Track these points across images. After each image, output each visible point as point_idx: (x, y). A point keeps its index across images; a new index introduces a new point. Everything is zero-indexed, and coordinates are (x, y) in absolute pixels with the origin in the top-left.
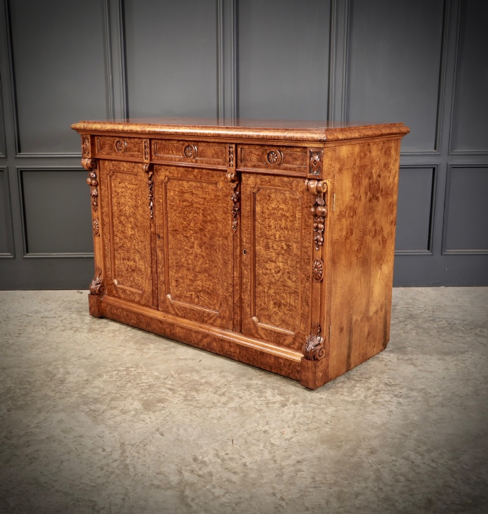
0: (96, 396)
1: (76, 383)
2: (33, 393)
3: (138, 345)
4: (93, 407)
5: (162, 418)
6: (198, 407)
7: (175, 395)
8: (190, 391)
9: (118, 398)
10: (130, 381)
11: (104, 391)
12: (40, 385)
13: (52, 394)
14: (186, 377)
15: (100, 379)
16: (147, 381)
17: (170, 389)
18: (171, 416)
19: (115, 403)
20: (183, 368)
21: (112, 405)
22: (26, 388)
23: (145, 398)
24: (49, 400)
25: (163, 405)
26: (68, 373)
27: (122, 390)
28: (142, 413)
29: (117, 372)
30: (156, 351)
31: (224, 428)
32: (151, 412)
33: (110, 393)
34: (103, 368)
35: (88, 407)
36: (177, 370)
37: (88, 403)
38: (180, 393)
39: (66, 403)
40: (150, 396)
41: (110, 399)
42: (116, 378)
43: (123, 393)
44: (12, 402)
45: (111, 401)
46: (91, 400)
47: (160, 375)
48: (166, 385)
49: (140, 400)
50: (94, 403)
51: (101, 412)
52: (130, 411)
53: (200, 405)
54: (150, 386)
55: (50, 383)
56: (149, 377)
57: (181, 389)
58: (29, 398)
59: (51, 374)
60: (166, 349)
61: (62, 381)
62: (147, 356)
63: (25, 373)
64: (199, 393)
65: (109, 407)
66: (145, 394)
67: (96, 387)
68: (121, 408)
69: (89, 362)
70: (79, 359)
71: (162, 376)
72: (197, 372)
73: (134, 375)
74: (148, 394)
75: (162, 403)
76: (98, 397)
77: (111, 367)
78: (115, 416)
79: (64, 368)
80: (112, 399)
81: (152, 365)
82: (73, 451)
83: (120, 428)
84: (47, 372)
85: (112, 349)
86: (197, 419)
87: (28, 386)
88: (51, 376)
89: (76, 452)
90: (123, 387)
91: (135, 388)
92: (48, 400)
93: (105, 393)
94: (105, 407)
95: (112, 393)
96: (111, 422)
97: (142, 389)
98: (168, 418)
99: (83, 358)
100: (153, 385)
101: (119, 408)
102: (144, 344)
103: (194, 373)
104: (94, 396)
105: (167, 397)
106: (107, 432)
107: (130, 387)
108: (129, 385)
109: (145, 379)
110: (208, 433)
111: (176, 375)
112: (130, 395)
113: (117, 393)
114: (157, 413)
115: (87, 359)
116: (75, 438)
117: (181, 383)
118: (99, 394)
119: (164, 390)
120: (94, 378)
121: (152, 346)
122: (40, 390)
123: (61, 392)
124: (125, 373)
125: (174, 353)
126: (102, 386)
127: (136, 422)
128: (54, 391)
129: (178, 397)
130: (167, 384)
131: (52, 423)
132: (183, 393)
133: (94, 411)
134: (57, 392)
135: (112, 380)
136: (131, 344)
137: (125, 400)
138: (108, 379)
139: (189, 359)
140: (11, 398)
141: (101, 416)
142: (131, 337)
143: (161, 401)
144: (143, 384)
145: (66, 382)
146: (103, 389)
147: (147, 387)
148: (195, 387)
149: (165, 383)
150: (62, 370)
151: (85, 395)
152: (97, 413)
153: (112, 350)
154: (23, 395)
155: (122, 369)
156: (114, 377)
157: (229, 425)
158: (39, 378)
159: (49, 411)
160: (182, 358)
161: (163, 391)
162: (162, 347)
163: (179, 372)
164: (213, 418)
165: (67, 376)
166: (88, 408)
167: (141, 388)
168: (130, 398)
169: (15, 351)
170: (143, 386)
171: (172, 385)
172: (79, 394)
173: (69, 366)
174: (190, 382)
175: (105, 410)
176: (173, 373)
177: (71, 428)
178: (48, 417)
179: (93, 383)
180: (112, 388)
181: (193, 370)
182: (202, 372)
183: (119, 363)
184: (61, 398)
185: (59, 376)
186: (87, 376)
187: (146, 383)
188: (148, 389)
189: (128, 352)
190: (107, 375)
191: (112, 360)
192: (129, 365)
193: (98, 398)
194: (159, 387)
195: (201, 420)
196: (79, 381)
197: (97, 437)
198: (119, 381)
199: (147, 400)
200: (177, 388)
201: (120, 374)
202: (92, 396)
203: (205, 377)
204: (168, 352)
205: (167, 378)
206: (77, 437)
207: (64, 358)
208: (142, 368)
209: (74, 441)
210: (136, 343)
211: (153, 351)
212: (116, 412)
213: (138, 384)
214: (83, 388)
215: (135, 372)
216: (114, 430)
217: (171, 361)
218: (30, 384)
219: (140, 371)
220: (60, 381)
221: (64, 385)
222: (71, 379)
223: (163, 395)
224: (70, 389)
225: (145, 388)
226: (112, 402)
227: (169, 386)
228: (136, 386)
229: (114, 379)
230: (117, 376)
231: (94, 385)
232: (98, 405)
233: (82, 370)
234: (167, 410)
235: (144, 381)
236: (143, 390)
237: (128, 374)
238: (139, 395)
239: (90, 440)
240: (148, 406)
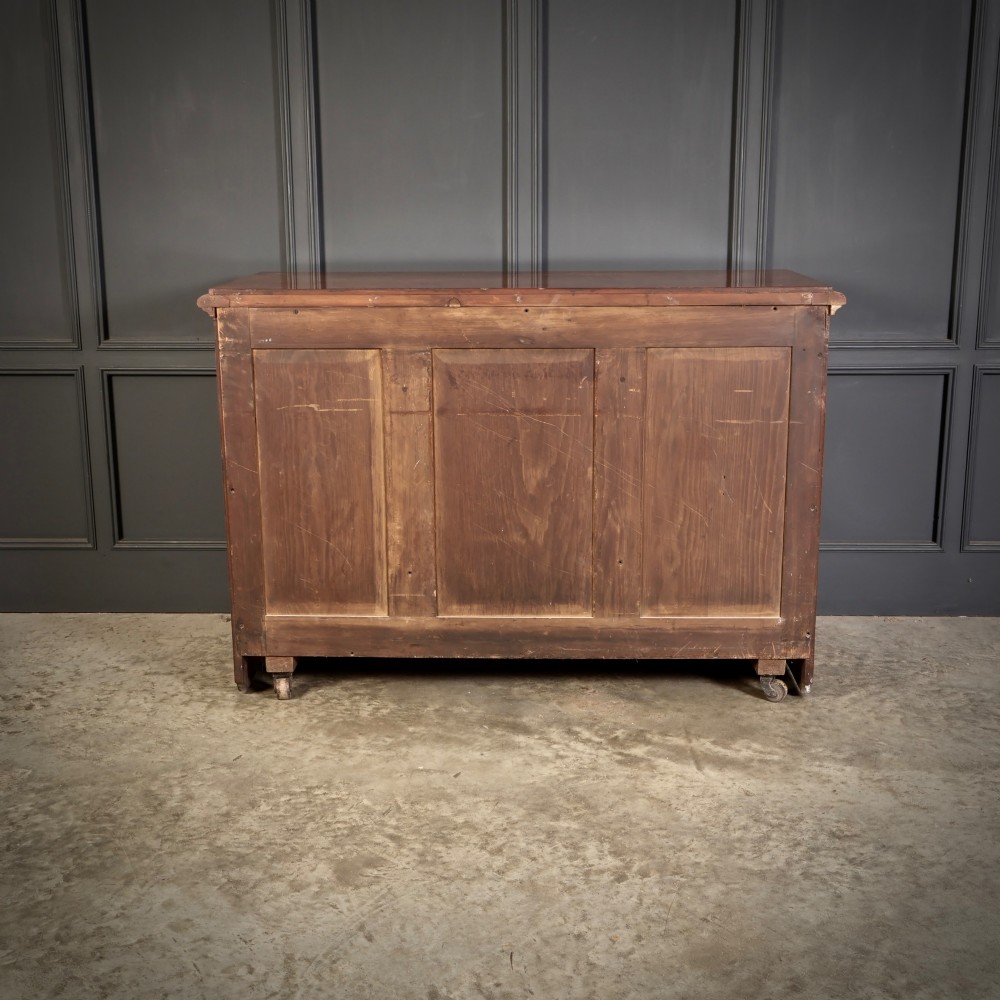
0: (243, 851)
1: (205, 820)
2: (117, 841)
3: (333, 738)
4: (234, 875)
5: (371, 902)
6: (446, 879)
7: (402, 850)
8: (434, 841)
9: (288, 855)
10: (312, 819)
11: (259, 839)
12: (132, 824)
13: (154, 844)
14: (427, 810)
15: (254, 813)
16: (346, 818)
17: (392, 837)
18: (392, 897)
19: (279, 866)
20: (421, 791)
21: (274, 872)
22: (104, 830)
23: (342, 857)
24: (148, 856)
25: (376, 873)
26: (190, 797)
27: (296, 837)
28: (332, 889)
29: (288, 798)
30: (370, 752)
31: (496, 927)
32: (350, 888)
33: (270, 844)
34: (260, 787)
35: (226, 873)
36: (410, 795)
37: (225, 865)
38: (411, 846)
39: (182, 865)
40: (351, 852)
41: (269, 857)
42: (286, 811)
43: (297, 843)
44: (74, 860)
45: (272, 861)
46: (232, 858)
47: (375, 804)
48: (386, 829)
49: (330, 860)
50: (239, 865)
51: (251, 885)
52: (309, 885)
53: (451, 873)
54: (353, 830)
55: (153, 819)
56: (352, 810)
57: (414, 837)
58: (110, 853)
59: (156, 799)
60: (389, 748)
61: (178, 815)
62: (350, 763)
63: (104, 797)
64: (450, 848)
65: (267, 876)
66: (342, 847)
67: (243, 831)
68: (291, 878)
69: (235, 773)
70: (214, 767)
71: (378, 808)
72: (450, 799)
73: (322, 804)
74: (347, 847)
75: (375, 867)
76: (248, 852)
77: (277, 786)
78: (278, 896)
79: (183, 787)
80: (276, 858)
81: (360, 783)
82: (190, 971)
83: (287, 922)
84: (148, 794)
85: (281, 746)
86: (443, 904)
87: (107, 825)
88: (156, 803)
89: (195, 975)
90: (296, 831)
91: (322, 834)
92: (146, 858)
93: (261, 843)
94: (259, 875)
95: (276, 844)
96: (268, 909)
97: (336, 837)
98: (383, 902)
99: (224, 765)
100: (359, 827)
101: (287, 877)
102: (346, 735)
103: (442, 802)
104: (239, 850)
105: (384, 856)
106: (260, 931)
107: (313, 830)
108: (311, 825)
109: (343, 814)
110: (463, 936)
111: (407, 807)
112: (311, 848)
113: (284, 845)
114: (363, 890)
115: (229, 766)
116: (195, 941)
117: (416, 823)
118: (250, 846)
119: (379, 839)
120: (242, 809)
121: (361, 740)
122: (132, 834)
123: (172, 840)
124: (304, 799)
125: (405, 757)
126: (256, 827)
127: (320, 909)
128: (159, 836)
129: (407, 856)
130: (386, 825)
131: (150, 909)
132: (418, 847)
133: (237, 883)
134: (166, 840)
135: (277, 814)
136: (321, 735)
137: (300, 860)
138: (270, 813)
139: (435, 771)
140: (72, 851)
141: (249, 896)
142: (323, 720)
143: (373, 862)
144: (339, 825)
145: (186, 817)
146: (257, 833)
147: (346, 832)
148: (443, 834)
149: (383, 824)
150: (177, 791)
151: (221, 847)
152: (241, 888)
153: (281, 749)
154: (97, 845)
155: (298, 790)
156: (282, 809)
157: (507, 920)
158: (131, 809)
159: (147, 882)
160: (421, 768)
161: (378, 841)
162: (381, 742)
163: (413, 799)
164: (474, 903)
165: (187, 804)
166: (224, 876)
167: (334, 834)
168: (311, 855)
169: (88, 747)
170: (339, 829)
171: (397, 828)
172: (210, 844)
173: (193, 783)
174: (434, 821)
175: (260, 880)
176: (400, 800)
177: (188, 920)
178: (143, 895)
179: (238, 822)
180: (275, 832)
181: (441, 796)
182: (460, 799)
183: (293, 778)
184: (172, 854)
185: (172, 803)
186: (227, 805)
187: (345, 822)
188: (348, 835)
189: (313, 754)
190: (268, 804)
191: (280, 771)
192: (313, 782)
193: (247, 855)
194: (369, 833)
195: (451, 907)
196: (210, 817)
197: (238, 940)
198: (291, 817)
199: (344, 860)
200: (407, 834)
201: (293, 801)
202: (234, 850)
203: (465, 811)
204: (393, 753)
205: (388, 812)
206: (199, 940)
207: (184, 765)
208: (338, 788)
209: (192, 950)
210: (330, 732)
211: (364, 752)
212: (280, 886)
213: (328, 824)
214: (218, 831)
215: (324, 798)
216: (274, 926)
217: (398, 775)
218: (111, 822)
219: (334, 796)
220: (173, 815)
221: (181, 823)
222: (195, 810)
223: (377, 851)
224: (192, 833)
225: (343, 835)
226: (275, 865)
227: (391, 831)
228: (324, 828)
229: (281, 812)
230: (288, 807)
231: (239, 825)
232: (246, 871)
233: (220, 792)
234: (383, 884)
235: (341, 818)
236: (338, 839)
237: (310, 802)
238: (328, 849)
239: (224, 947)
240: (345, 874)
